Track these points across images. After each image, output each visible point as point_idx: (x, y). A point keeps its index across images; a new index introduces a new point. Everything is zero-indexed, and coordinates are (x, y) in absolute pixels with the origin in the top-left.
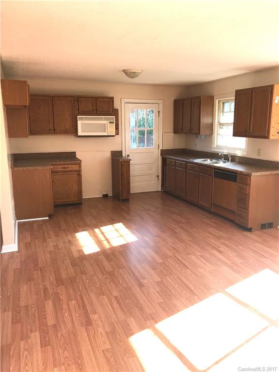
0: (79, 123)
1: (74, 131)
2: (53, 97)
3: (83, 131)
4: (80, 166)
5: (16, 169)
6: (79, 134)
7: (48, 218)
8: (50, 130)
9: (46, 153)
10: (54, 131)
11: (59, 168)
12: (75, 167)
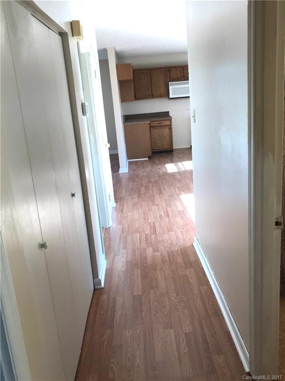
0: (171, 88)
1: (166, 94)
2: (151, 70)
3: (173, 94)
4: (171, 122)
5: (126, 124)
6: (170, 97)
7: (147, 159)
8: (149, 95)
9: (147, 114)
10: (152, 96)
11: (156, 124)
12: (167, 123)
